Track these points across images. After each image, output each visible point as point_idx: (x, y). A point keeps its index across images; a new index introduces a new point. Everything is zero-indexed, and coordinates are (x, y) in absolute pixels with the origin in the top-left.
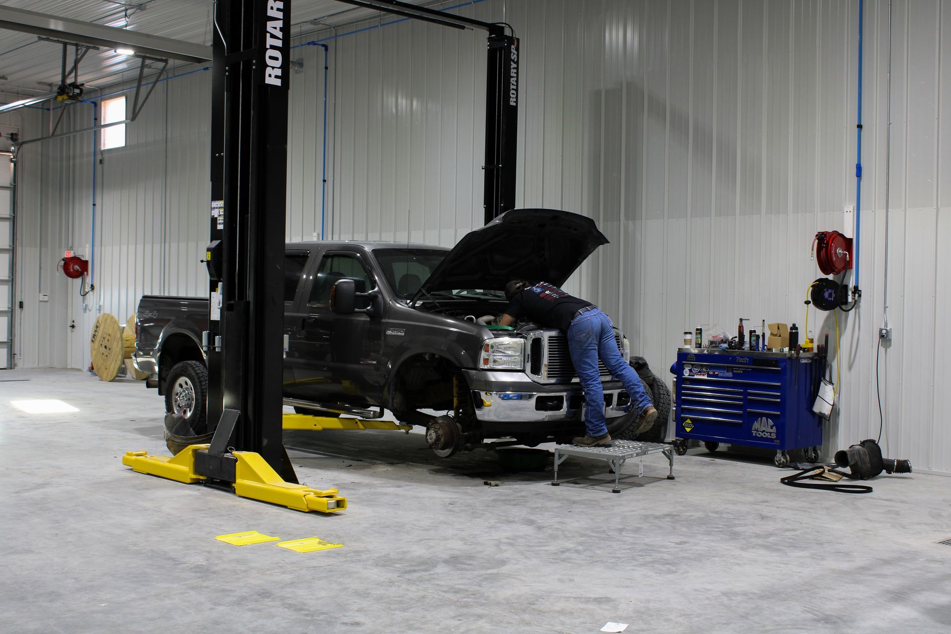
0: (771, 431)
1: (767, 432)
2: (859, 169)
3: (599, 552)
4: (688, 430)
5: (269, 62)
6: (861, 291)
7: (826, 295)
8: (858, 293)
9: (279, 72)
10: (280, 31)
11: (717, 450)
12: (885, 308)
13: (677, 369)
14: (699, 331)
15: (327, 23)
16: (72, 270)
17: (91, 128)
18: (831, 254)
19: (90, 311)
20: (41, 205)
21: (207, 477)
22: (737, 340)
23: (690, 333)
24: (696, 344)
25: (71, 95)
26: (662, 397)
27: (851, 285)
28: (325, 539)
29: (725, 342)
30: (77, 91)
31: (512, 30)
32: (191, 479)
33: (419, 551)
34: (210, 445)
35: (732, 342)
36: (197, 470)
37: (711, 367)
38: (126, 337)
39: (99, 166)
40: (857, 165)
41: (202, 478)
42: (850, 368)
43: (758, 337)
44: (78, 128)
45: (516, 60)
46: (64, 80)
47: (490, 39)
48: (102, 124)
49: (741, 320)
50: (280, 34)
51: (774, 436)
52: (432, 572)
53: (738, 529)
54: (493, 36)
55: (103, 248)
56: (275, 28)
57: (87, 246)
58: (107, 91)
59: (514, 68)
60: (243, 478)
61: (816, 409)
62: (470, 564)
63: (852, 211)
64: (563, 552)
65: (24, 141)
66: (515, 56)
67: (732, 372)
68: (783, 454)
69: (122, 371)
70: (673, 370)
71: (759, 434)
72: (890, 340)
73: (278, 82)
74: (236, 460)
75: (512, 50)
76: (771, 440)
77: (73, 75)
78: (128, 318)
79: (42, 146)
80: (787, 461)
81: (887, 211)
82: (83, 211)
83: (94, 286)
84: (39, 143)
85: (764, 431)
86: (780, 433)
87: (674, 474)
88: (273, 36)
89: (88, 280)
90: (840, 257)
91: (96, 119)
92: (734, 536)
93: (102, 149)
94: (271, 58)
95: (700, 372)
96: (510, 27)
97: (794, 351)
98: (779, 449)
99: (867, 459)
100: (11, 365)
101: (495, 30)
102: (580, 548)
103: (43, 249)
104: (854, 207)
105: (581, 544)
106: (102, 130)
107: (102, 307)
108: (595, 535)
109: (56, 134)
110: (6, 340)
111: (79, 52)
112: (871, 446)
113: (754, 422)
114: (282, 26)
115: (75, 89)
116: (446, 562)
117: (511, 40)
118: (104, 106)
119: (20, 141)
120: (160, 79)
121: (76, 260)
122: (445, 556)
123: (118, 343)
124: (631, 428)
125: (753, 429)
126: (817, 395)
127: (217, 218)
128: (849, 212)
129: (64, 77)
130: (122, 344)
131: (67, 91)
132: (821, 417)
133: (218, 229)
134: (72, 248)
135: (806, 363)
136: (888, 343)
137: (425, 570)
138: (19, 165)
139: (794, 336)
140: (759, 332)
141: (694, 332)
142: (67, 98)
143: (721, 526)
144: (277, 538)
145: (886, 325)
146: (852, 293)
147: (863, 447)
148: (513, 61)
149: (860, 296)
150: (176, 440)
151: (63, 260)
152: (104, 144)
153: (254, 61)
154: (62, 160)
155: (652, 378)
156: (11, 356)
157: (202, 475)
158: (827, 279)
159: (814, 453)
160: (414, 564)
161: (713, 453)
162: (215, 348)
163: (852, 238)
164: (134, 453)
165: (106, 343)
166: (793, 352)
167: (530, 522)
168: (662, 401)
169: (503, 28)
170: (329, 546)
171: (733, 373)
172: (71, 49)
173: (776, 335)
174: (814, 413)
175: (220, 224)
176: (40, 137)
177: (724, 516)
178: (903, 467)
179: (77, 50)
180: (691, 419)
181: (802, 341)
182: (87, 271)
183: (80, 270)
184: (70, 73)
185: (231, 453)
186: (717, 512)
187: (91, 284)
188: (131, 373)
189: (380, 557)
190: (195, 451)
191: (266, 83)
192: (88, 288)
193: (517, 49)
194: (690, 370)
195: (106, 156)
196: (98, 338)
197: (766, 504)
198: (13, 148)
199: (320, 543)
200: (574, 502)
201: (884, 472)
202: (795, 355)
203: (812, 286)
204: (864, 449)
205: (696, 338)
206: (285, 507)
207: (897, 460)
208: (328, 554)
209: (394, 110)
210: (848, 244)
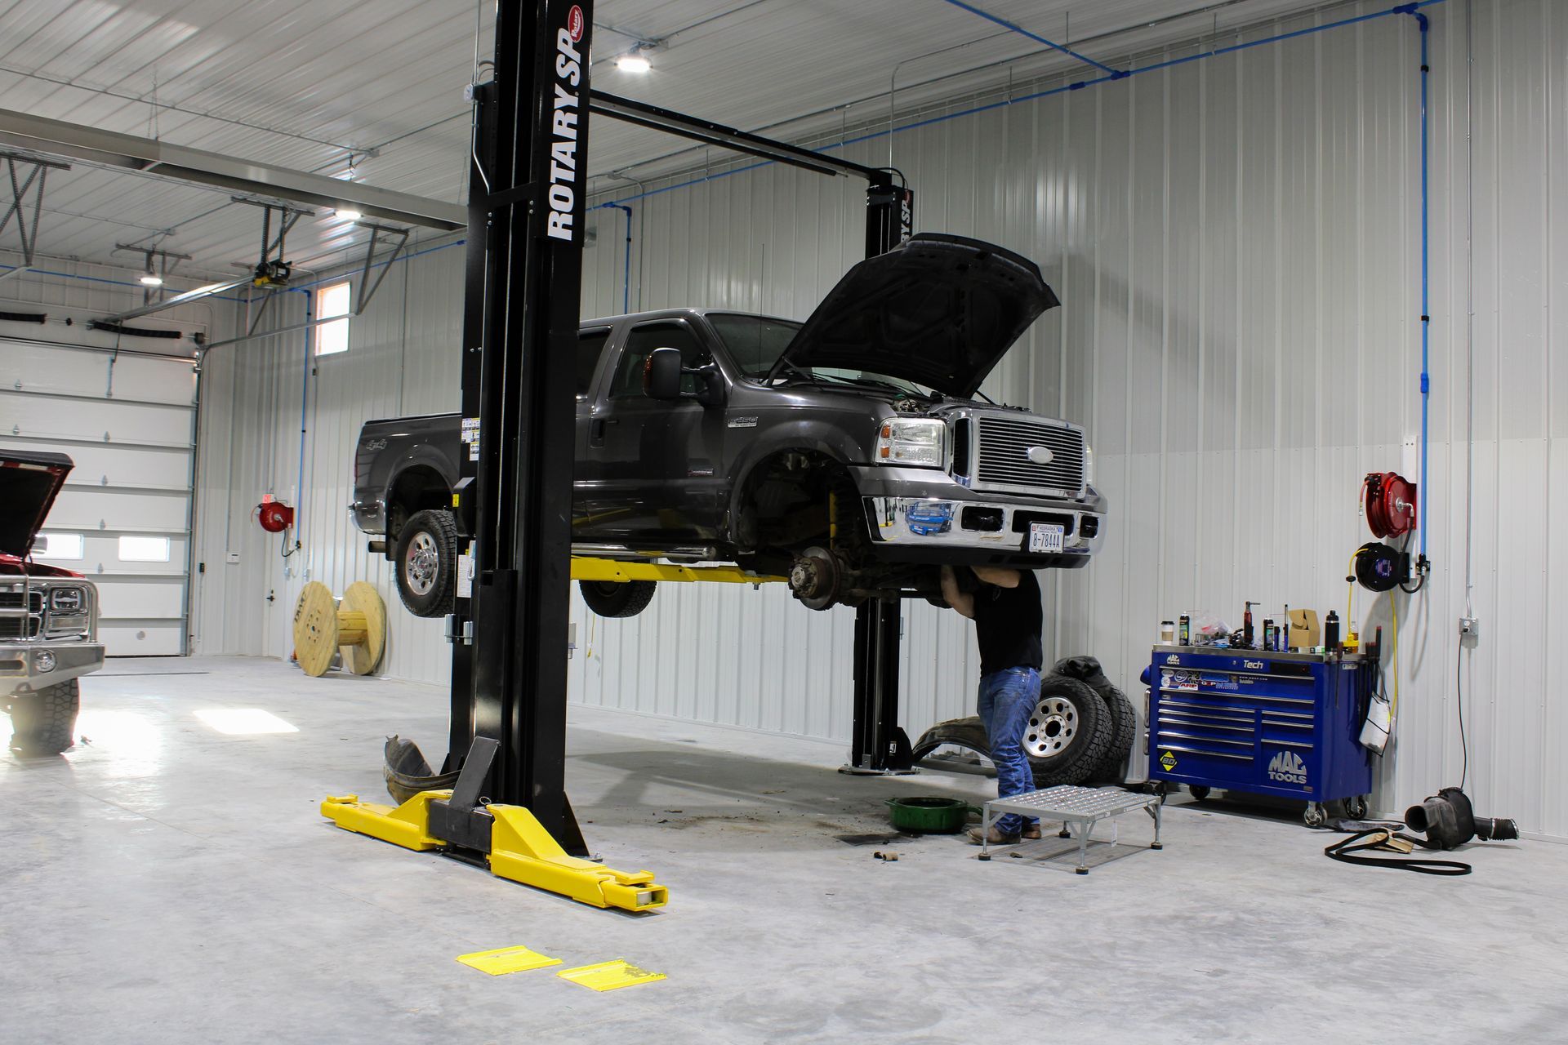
0: (1299, 772)
1: (1292, 774)
2: (1425, 380)
3: (1088, 991)
4: (1168, 768)
5: (554, 203)
6: (1429, 562)
7: (1379, 568)
8: (1426, 566)
9: (569, 220)
10: (572, 157)
11: (1207, 797)
12: (1468, 588)
13: (1150, 677)
14: (1185, 621)
15: (631, 177)
16: (271, 521)
17: (301, 325)
18: (1388, 506)
19: (294, 577)
20: (233, 430)
21: (447, 841)
22: (1242, 633)
23: (1171, 623)
24: (1180, 639)
25: (273, 276)
26: (1124, 715)
27: (1415, 553)
28: (638, 961)
29: (1222, 637)
30: (282, 272)
31: (904, 180)
32: (423, 844)
33: (791, 990)
34: (452, 791)
35: (1236, 638)
36: (432, 831)
37: (1205, 675)
38: (341, 615)
39: (311, 378)
40: (1422, 375)
41: (439, 843)
42: (1413, 677)
43: (1277, 630)
44: (285, 325)
45: (908, 222)
46: (264, 258)
47: (870, 192)
48: (318, 319)
49: (1248, 604)
50: (572, 163)
51: (1303, 780)
52: (820, 1035)
53: (1296, 944)
54: (875, 186)
55: (314, 490)
56: (565, 153)
57: (293, 487)
58: (325, 275)
59: (906, 233)
60: (502, 848)
61: (1365, 739)
62: (882, 1018)
63: (1415, 443)
64: (1029, 992)
65: (213, 343)
66: (907, 216)
67: (1238, 682)
68: (1318, 808)
69: (336, 662)
70: (1145, 678)
71: (1280, 777)
72: (1476, 637)
73: (567, 235)
74: (492, 819)
75: (903, 208)
76: (1300, 786)
77: (277, 250)
78: (346, 588)
79: (237, 350)
80: (1323, 818)
81: (1469, 444)
82: (288, 438)
83: (301, 543)
84: (233, 346)
85: (1287, 772)
86: (1314, 776)
87: (1161, 841)
88: (560, 165)
89: (293, 535)
90: (1400, 511)
91: (309, 314)
92: (1296, 959)
93: (317, 354)
94: (557, 197)
95: (1186, 681)
96: (901, 175)
97: (1333, 651)
98: (1311, 800)
99: (1453, 818)
100: (186, 651)
101: (879, 180)
102: (1056, 983)
103: (233, 491)
104: (1417, 437)
105: (1054, 974)
106: (318, 327)
107: (311, 572)
108: (1072, 956)
109: (254, 333)
110: (179, 616)
111: (287, 218)
112: (1456, 797)
113: (1272, 758)
114: (574, 151)
115: (279, 269)
116: (841, 1012)
117: (902, 193)
118: (321, 296)
119: (207, 343)
120: (397, 257)
121: (277, 507)
122: (837, 1000)
123: (330, 623)
124: (1080, 763)
125: (1270, 769)
126: (1366, 718)
127: (469, 444)
128: (1410, 444)
129: (265, 252)
130: (336, 625)
131: (268, 271)
132: (1371, 751)
133: (471, 460)
134: (272, 491)
135: (1350, 670)
136: (1473, 641)
137: (809, 1031)
138: (205, 376)
139: (1332, 630)
140: (1279, 623)
141: (1177, 621)
142: (267, 281)
143: (1266, 939)
144: (557, 961)
145: (1470, 613)
146: (1417, 565)
147: (1446, 800)
148: (905, 223)
149: (1428, 570)
150: (401, 782)
151: (260, 506)
152: (320, 348)
153: (531, 202)
154: (262, 369)
155: (1108, 688)
156: (187, 637)
157: (439, 839)
158: (1380, 543)
159: (1360, 805)
160: (788, 1017)
161: (1201, 802)
162: (462, 640)
163: (1415, 483)
164: (337, 798)
165: (313, 623)
166: (1331, 653)
167: (964, 932)
168: (1123, 723)
169: (890, 175)
170: (645, 979)
171: (1239, 684)
172: (276, 215)
173: (1301, 628)
174: (1359, 745)
175: (474, 453)
176: (234, 337)
177: (1265, 918)
178: (1505, 831)
179: (284, 216)
180: (1173, 752)
181: (1344, 637)
182: (291, 522)
183: (282, 521)
184: (273, 247)
185: (485, 806)
186: (1251, 912)
187: (296, 540)
188: (348, 665)
189: (729, 1002)
190: (430, 802)
191: (549, 235)
192: (292, 546)
193: (910, 206)
194: (1172, 679)
195: (322, 364)
196: (304, 616)
197: (1320, 895)
198: (197, 354)
199: (628, 971)
200: (1023, 892)
201: (1475, 839)
202: (1335, 659)
203: (1358, 555)
204: (1448, 803)
205: (1181, 631)
206: (569, 898)
207: (1496, 820)
208: (645, 995)
209: (725, 298)
210: (1410, 491)
